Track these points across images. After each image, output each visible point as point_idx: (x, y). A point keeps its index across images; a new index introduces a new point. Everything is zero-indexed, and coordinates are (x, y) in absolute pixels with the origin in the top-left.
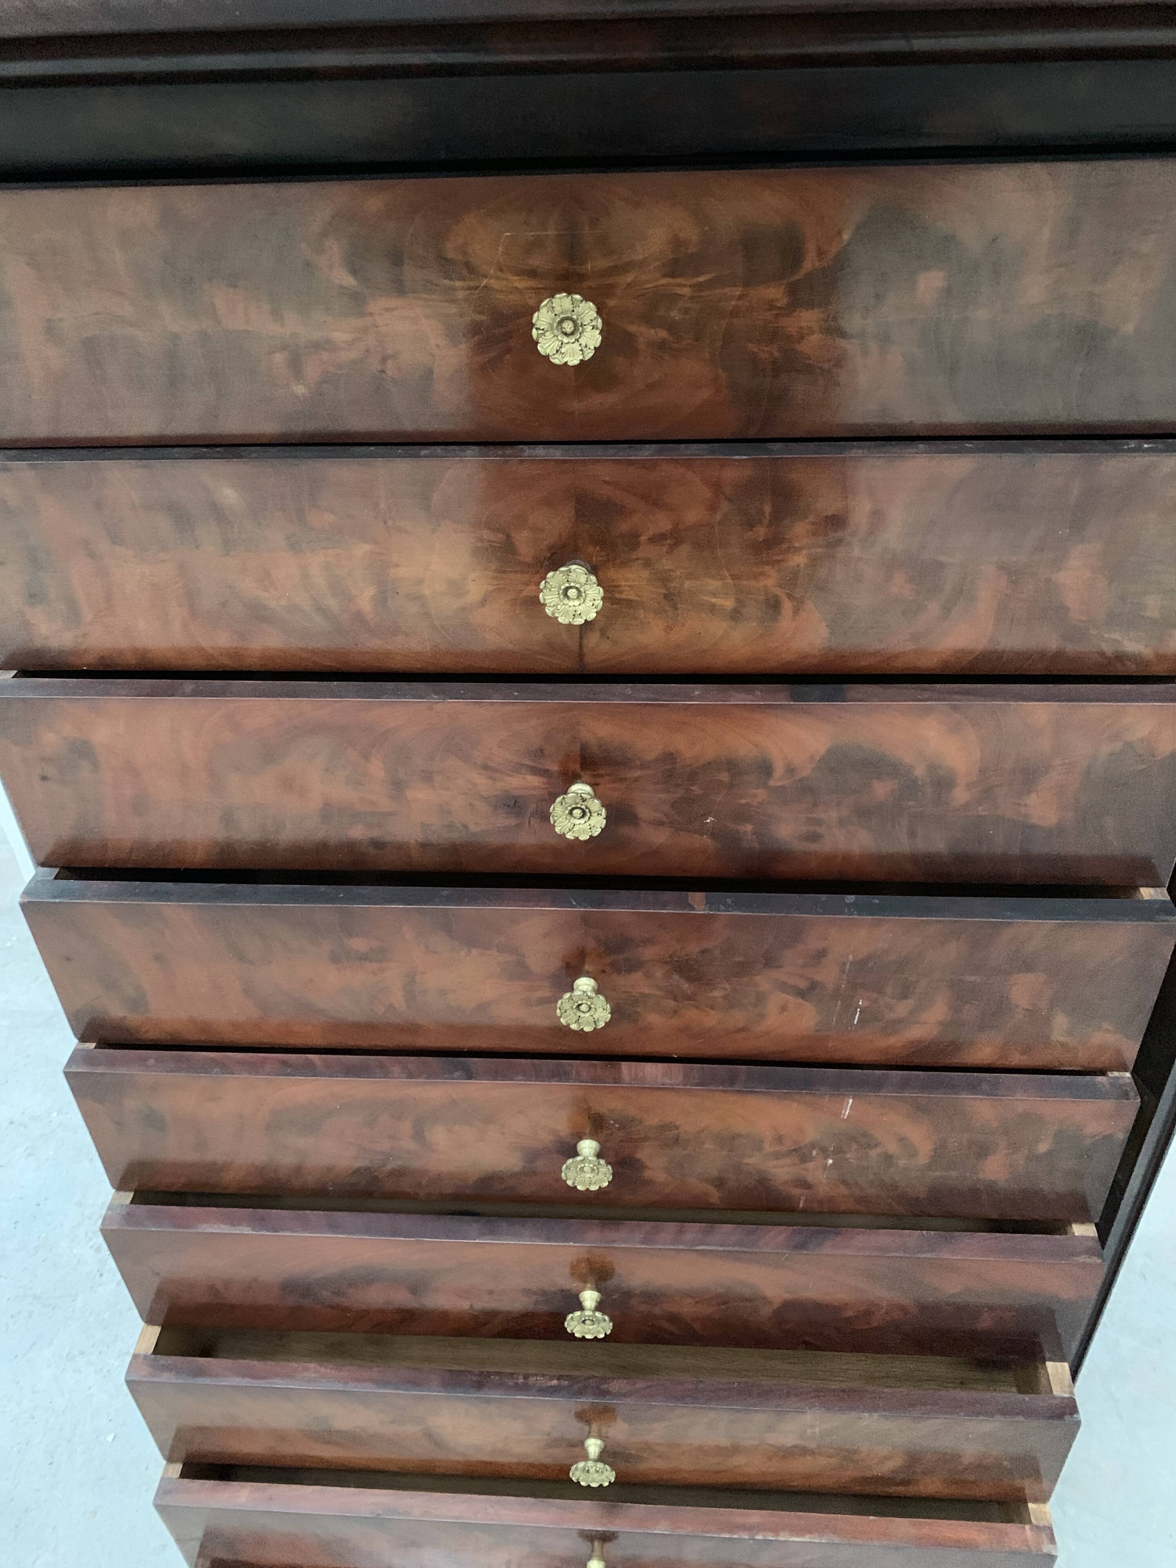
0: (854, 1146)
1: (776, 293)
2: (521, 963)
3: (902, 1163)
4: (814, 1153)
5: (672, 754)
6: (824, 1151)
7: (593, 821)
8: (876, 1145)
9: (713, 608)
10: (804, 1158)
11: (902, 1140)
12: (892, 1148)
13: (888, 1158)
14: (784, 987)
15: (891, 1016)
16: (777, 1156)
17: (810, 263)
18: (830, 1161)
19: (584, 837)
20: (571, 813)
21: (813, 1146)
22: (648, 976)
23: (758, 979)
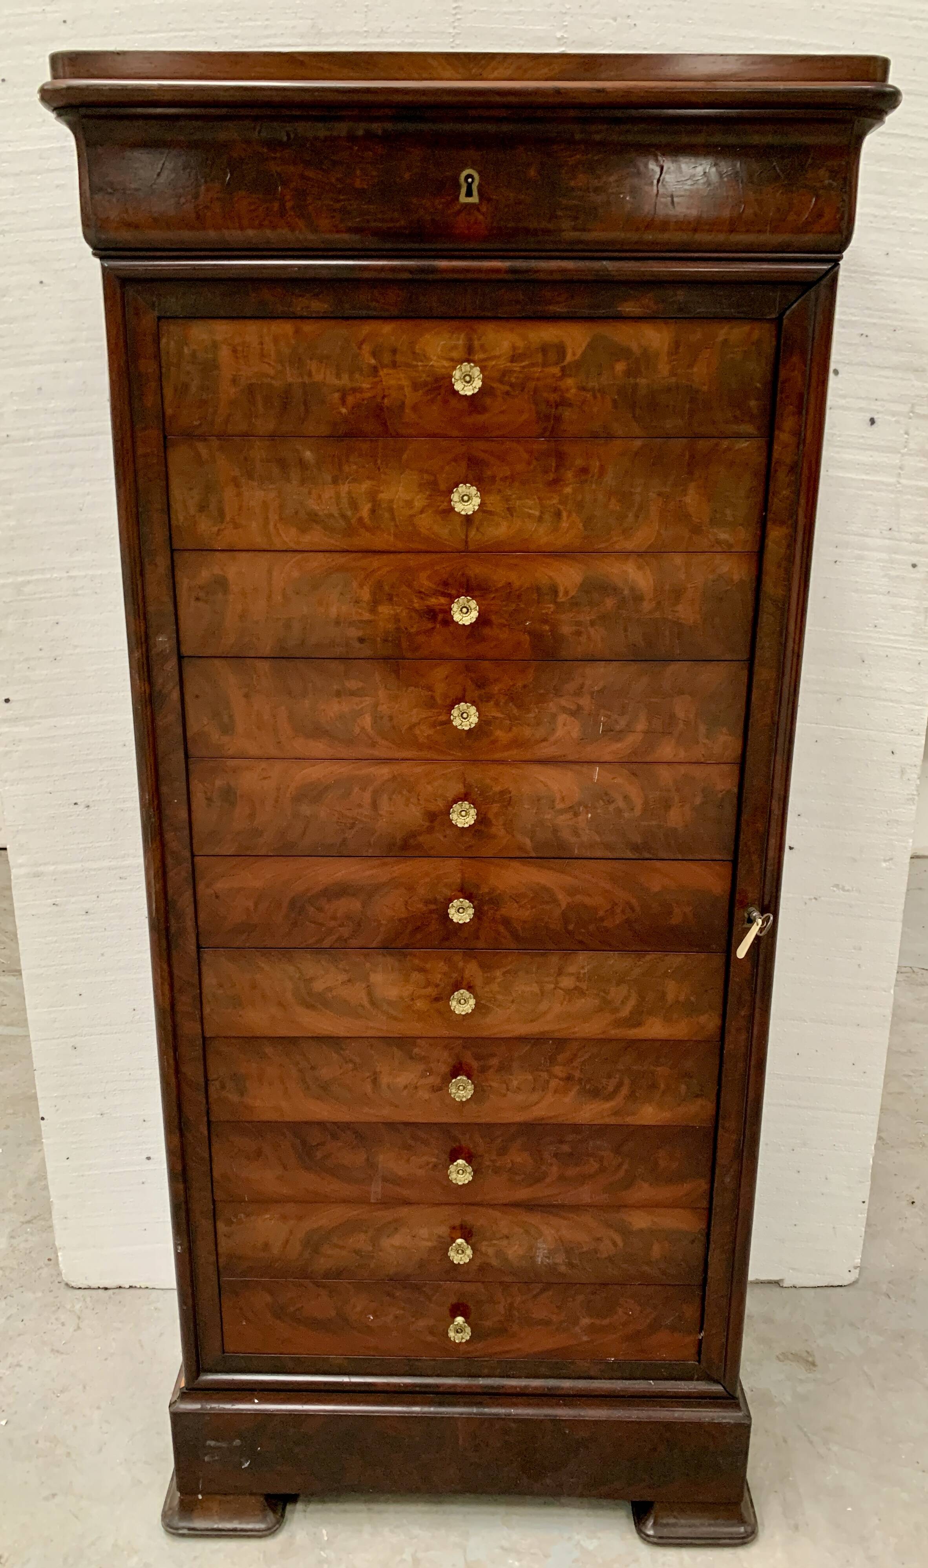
0: (601, 802)
1: (556, 370)
2: (432, 697)
3: (626, 815)
4: (581, 809)
5: (510, 583)
6: (586, 807)
7: (472, 615)
8: (613, 802)
9: (530, 516)
10: (576, 814)
11: (626, 797)
12: (621, 803)
13: (619, 811)
14: (564, 709)
15: (618, 728)
16: (562, 812)
17: (569, 358)
18: (590, 815)
19: (467, 623)
20: (461, 610)
21: (580, 804)
22: (497, 704)
23: (551, 704)
